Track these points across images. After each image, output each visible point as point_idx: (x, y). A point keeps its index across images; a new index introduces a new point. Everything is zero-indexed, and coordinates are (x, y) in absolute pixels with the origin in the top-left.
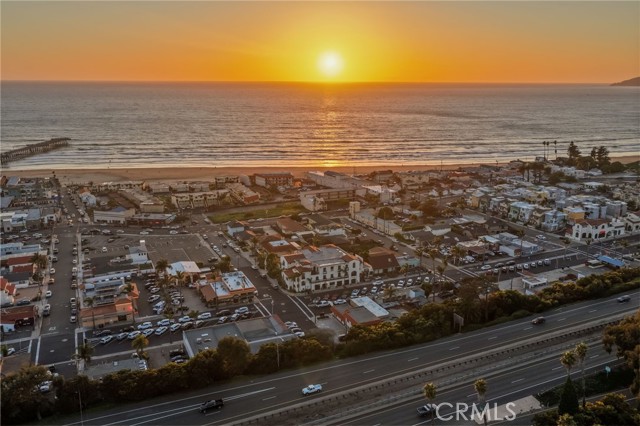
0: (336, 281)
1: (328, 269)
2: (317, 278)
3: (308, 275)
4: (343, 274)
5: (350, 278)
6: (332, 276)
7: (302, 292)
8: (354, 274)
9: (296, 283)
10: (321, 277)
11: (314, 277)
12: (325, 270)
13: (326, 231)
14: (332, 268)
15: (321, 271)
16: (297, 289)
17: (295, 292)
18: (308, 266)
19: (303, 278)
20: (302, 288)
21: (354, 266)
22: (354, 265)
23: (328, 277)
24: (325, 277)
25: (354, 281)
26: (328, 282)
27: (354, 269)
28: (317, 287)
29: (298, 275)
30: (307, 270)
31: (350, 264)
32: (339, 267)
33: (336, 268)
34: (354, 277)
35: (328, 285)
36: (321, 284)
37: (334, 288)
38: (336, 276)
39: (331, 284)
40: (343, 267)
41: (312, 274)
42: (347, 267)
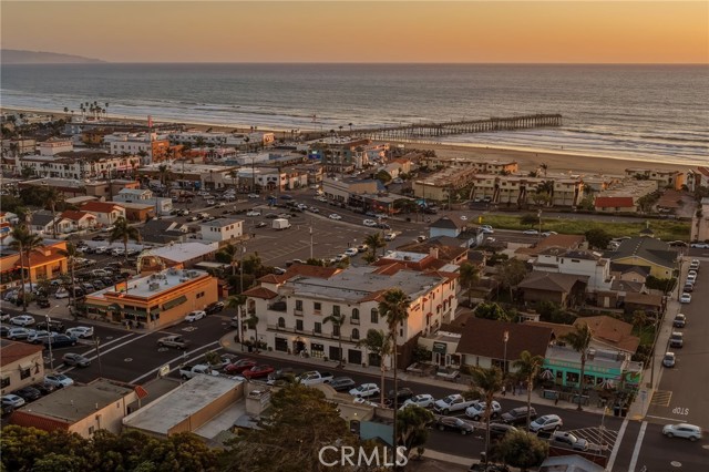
0: (327, 344)
1: (308, 306)
2: (282, 321)
4: (345, 332)
5: (365, 348)
6: (318, 327)
8: (374, 339)
10: (291, 323)
11: (274, 317)
12: (299, 306)
14: (318, 307)
15: (291, 303)
20: (250, 334)
22: (374, 316)
23: (309, 327)
24: (300, 325)
25: (375, 361)
26: (307, 341)
27: (374, 328)
28: (281, 344)
31: (365, 310)
32: (336, 309)
33: (327, 310)
34: (374, 350)
36: (289, 339)
37: (322, 358)
38: (328, 329)
39: (313, 347)
40: (346, 311)
41: (273, 308)
42: (356, 314)
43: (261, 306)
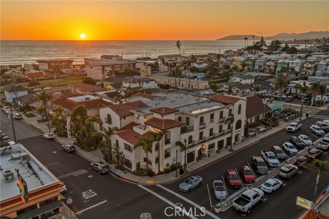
0: (216, 141)
1: (207, 119)
2: (191, 137)
3: (175, 134)
4: (225, 127)
5: (234, 133)
6: (211, 130)
7: (167, 171)
8: (238, 124)
9: (152, 156)
10: (196, 138)
11: (185, 138)
12: (201, 121)
13: (137, 85)
14: (212, 116)
15: (196, 123)
16: (154, 168)
17: (151, 174)
18: (172, 117)
19: (167, 142)
20: (165, 163)
21: (239, 112)
22: (240, 109)
23: (206, 134)
24: (201, 135)
25: (237, 138)
26: (206, 145)
27: (239, 117)
28: (190, 157)
29: (156, 137)
30: (171, 124)
31: (235, 107)
32: (222, 113)
33: (217, 117)
34: (238, 131)
35: (206, 151)
36: (196, 150)
37: (213, 154)
38: (216, 131)
40: (226, 112)
42: (230, 112)
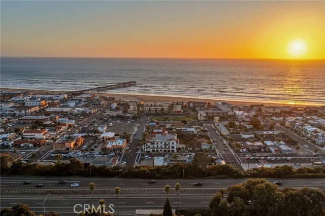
0: (163, 150)
1: (159, 143)
4: (167, 147)
5: (171, 149)
6: (161, 147)
7: (146, 152)
8: (173, 147)
10: (155, 146)
11: (152, 146)
12: (157, 143)
14: (161, 143)
15: (156, 143)
16: (144, 150)
19: (147, 145)
20: (146, 150)
22: (173, 143)
23: (159, 147)
24: (157, 147)
25: (173, 151)
26: (159, 149)
27: (173, 145)
28: (153, 151)
30: (149, 142)
31: (171, 142)
32: (165, 143)
33: (163, 143)
34: (173, 149)
35: (159, 151)
36: (156, 150)
37: (162, 152)
38: (163, 147)
39: (161, 150)
40: (167, 143)
41: (151, 144)
42: (169, 143)
43: (149, 144)
